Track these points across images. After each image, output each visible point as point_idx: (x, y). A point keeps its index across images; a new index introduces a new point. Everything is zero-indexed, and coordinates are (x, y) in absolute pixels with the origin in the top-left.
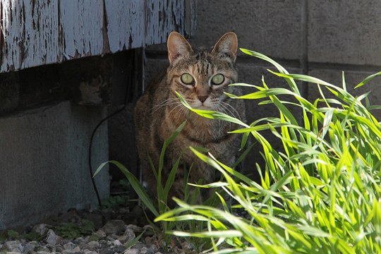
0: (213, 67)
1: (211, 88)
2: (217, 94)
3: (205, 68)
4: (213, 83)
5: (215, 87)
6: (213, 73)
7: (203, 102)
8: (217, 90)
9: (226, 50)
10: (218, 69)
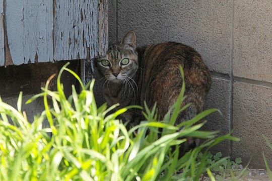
0: (121, 54)
1: (121, 67)
2: (125, 71)
3: (116, 55)
4: (122, 64)
5: (123, 66)
6: (121, 58)
7: (116, 76)
8: (124, 68)
9: (129, 43)
10: (125, 55)
